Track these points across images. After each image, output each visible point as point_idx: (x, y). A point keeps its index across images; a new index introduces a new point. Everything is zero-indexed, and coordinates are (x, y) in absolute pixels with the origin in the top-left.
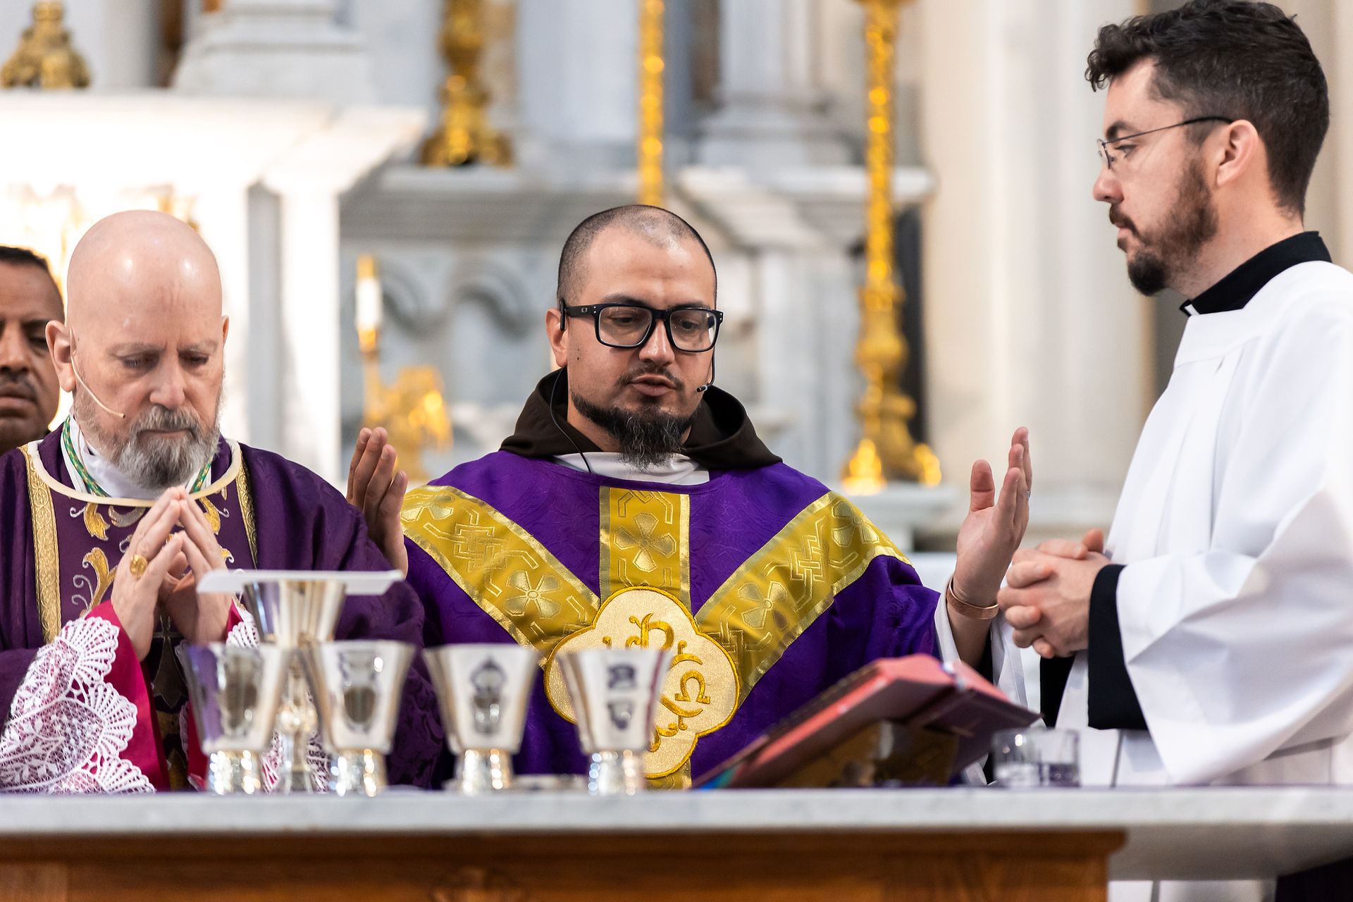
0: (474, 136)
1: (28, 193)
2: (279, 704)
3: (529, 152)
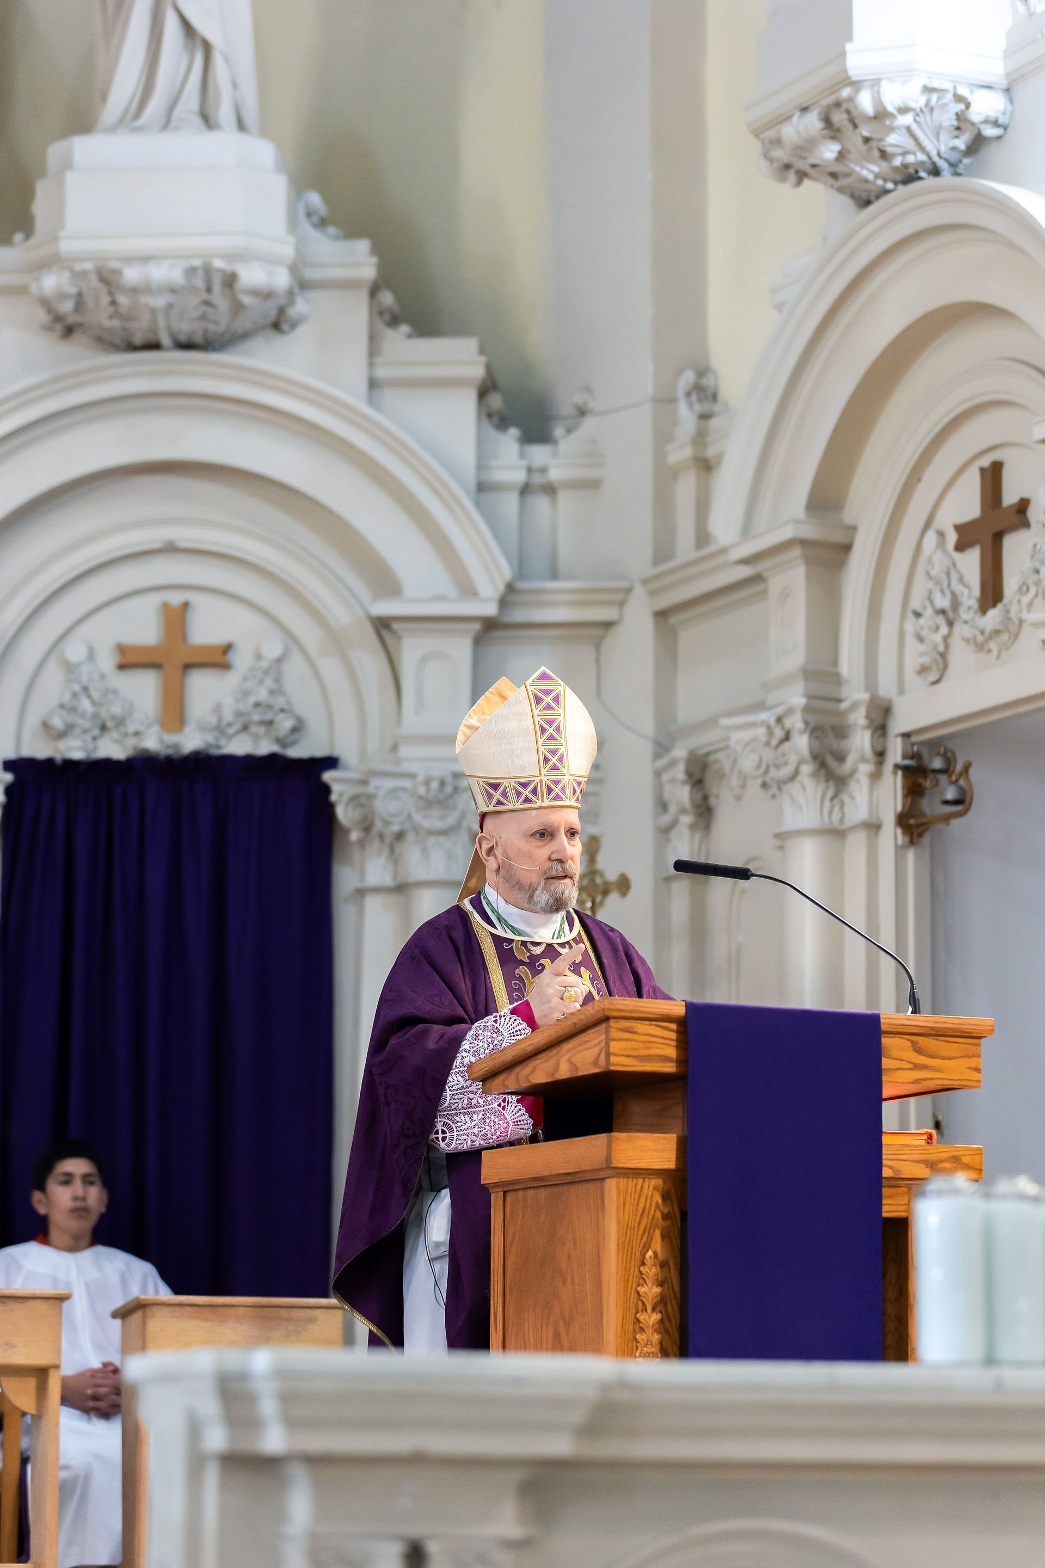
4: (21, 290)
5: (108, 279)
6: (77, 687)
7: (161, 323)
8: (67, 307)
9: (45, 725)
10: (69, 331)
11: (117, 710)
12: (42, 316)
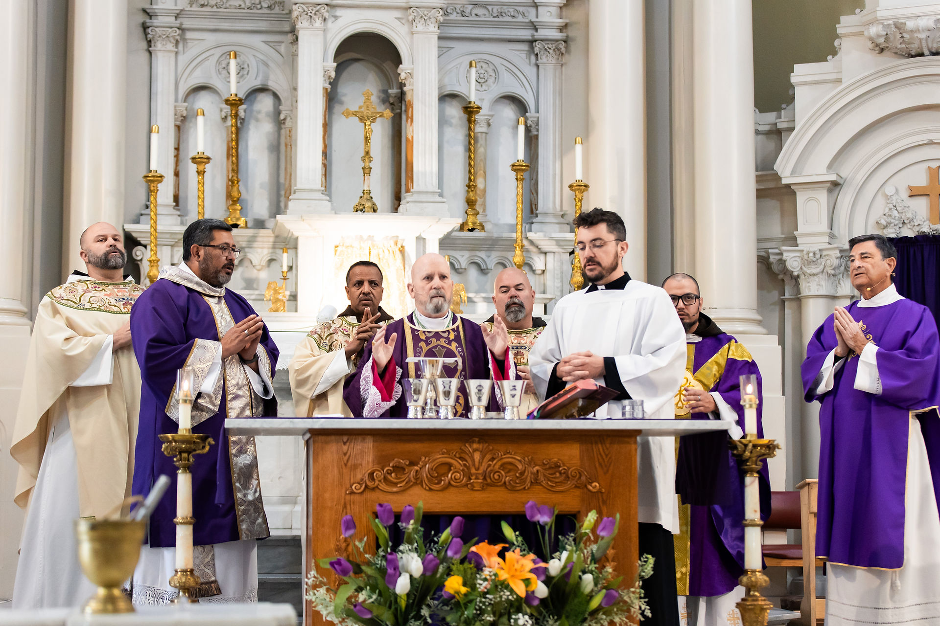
0: (474, 223)
1: (361, 237)
2: (427, 391)
3: (488, 227)
4: (861, 34)
5: (899, 27)
6: (891, 206)
7: (924, 44)
8: (881, 40)
9: (877, 223)
10: (882, 50)
11: (909, 215)
12: (870, 45)
